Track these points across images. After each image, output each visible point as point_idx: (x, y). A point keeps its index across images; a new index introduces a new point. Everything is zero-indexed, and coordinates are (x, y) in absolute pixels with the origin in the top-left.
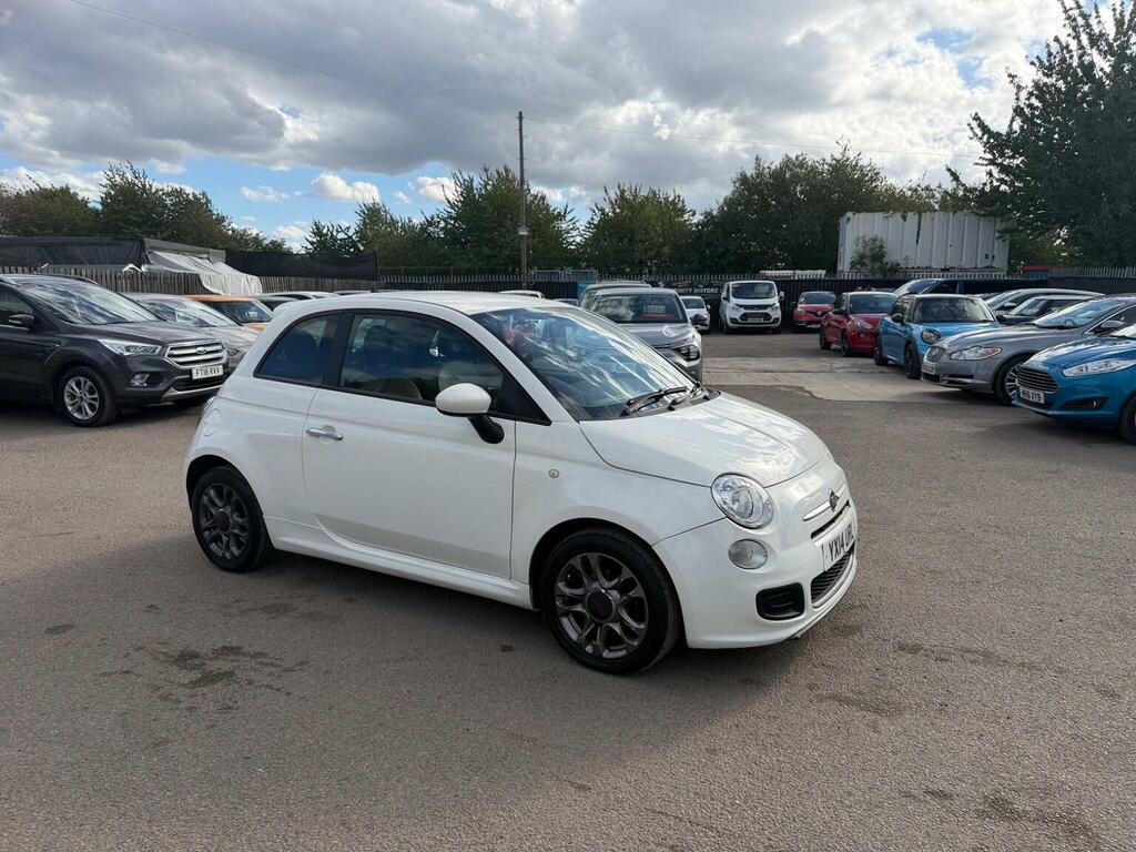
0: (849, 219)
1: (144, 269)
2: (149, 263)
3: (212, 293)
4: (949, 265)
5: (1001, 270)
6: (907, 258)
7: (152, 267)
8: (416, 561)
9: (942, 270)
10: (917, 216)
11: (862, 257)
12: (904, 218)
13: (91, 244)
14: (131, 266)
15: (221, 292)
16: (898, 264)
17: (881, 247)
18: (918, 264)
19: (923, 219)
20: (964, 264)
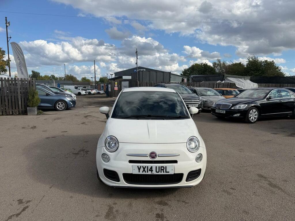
1: (223, 82)
2: (225, 80)
3: (240, 88)
7: (226, 81)
13: (214, 76)
14: (219, 81)
15: (242, 88)
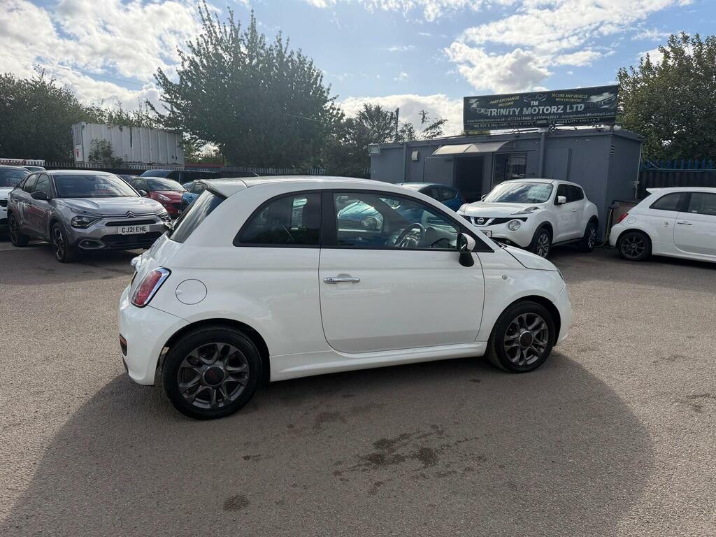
0: (83, 127)
4: (152, 161)
5: (181, 165)
6: (126, 156)
8: (404, 351)
9: (148, 164)
10: (129, 129)
11: (97, 153)
12: (121, 130)
16: (121, 159)
17: (109, 147)
18: (133, 160)
19: (133, 131)
20: (161, 160)
